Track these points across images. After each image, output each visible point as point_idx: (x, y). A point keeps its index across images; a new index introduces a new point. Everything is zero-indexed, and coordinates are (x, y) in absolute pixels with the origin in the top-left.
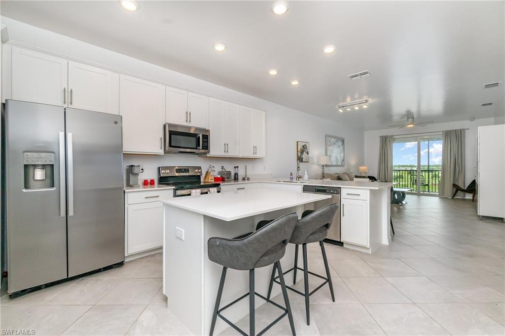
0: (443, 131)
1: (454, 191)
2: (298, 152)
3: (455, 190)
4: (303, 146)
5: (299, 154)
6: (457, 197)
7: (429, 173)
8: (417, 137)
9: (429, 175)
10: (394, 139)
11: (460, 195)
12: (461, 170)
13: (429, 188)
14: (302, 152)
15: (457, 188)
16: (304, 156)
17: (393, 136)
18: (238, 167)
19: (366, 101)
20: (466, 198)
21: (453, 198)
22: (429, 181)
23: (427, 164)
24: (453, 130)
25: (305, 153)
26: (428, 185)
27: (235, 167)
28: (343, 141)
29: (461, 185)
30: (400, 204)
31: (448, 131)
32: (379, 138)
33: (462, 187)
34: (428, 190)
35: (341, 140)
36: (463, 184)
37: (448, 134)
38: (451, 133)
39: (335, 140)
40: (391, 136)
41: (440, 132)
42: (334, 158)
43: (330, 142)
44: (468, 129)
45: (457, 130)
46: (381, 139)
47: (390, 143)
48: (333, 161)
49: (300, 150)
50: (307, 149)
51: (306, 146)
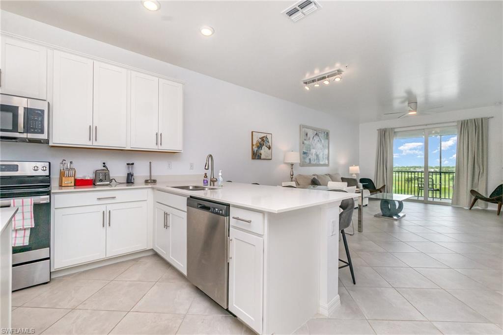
0: (458, 121)
1: (472, 200)
2: (253, 145)
3: (473, 198)
4: (262, 139)
5: (255, 149)
6: (477, 207)
7: (440, 175)
8: (424, 129)
9: (440, 177)
10: (395, 132)
11: (480, 205)
12: (481, 171)
13: (440, 194)
14: (260, 146)
15: (476, 196)
16: (264, 151)
17: (394, 128)
18: (133, 164)
19: (339, 72)
20: (489, 208)
21: (470, 209)
22: (440, 185)
23: (439, 165)
24: (471, 120)
25: (264, 147)
26: (440, 190)
27: (128, 164)
28: (327, 134)
29: (482, 192)
30: (395, 217)
31: (464, 121)
32: (377, 132)
33: (484, 195)
34: (440, 197)
35: (324, 133)
36: (484, 190)
37: (464, 125)
38: (469, 123)
39: (315, 132)
40: (392, 128)
41: (454, 122)
42: (313, 155)
43: (307, 135)
44: (492, 117)
45: (477, 119)
46: (379, 132)
47: (389, 137)
48: (311, 159)
49: (256, 144)
50: (268, 142)
51: (266, 138)
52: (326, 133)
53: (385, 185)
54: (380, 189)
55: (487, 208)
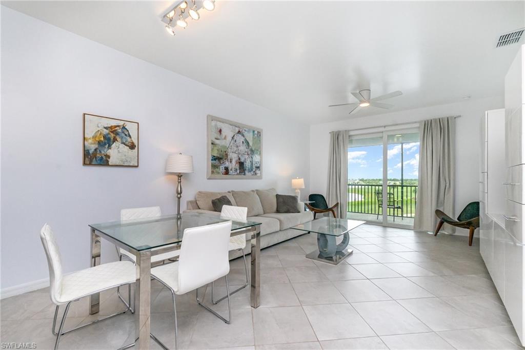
0: (420, 122)
1: (438, 223)
3: (439, 220)
4: (112, 129)
5: (92, 146)
6: (443, 232)
7: (402, 189)
8: (382, 132)
9: (402, 191)
11: (447, 229)
12: (448, 185)
13: (402, 211)
14: (105, 142)
15: (442, 219)
16: (117, 152)
17: (349, 131)
21: (436, 235)
22: (402, 201)
23: (401, 178)
24: (435, 120)
26: (401, 208)
29: (448, 213)
31: (428, 121)
32: (330, 135)
33: (451, 217)
34: (402, 215)
35: (254, 131)
36: (451, 210)
37: (428, 126)
38: (433, 124)
39: (237, 129)
40: (346, 131)
41: (416, 122)
42: (234, 162)
43: (220, 131)
44: (460, 116)
45: (442, 119)
46: (331, 136)
47: (343, 142)
48: (230, 169)
49: (94, 137)
50: (130, 136)
51: (124, 128)
52: (256, 132)
53: (338, 203)
54: (332, 208)
55: (454, 233)
